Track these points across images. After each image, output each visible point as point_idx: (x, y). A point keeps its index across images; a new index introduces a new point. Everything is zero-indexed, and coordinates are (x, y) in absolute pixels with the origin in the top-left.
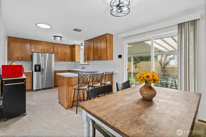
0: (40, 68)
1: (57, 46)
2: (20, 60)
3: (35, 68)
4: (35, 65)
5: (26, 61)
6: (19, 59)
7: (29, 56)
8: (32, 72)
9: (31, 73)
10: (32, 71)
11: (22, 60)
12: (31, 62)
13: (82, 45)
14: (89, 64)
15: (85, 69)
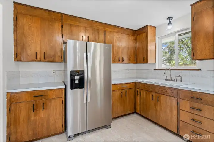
0: (82, 80)
1: (110, 30)
2: (40, 61)
3: (72, 80)
4: (72, 72)
5: (53, 61)
6: (38, 57)
7: (58, 50)
8: (66, 89)
9: (64, 91)
10: (64, 87)
11: (45, 59)
12: (63, 63)
13: (170, 22)
14: (201, 70)
15: (182, 82)
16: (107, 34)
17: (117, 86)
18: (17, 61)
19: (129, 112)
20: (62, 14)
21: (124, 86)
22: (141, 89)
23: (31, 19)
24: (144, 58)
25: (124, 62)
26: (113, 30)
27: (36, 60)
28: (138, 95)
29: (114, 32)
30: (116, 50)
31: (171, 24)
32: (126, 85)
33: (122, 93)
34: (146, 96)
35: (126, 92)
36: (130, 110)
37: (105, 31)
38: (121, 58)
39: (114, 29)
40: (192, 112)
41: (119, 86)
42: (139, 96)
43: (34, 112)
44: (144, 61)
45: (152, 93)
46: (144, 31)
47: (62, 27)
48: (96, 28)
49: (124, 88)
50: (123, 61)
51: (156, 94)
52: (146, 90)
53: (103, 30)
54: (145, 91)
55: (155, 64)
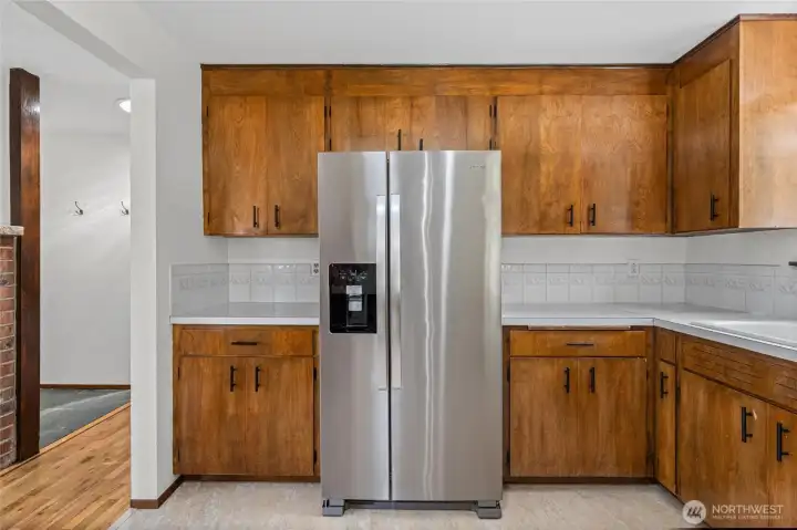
4: (331, 268)
5: (302, 232)
6: (262, 223)
11: (277, 224)
16: (504, 109)
17: (540, 336)
18: (211, 235)
19: (611, 472)
20: (329, 70)
21: (580, 339)
22: (680, 366)
23: (241, 106)
24: (714, 200)
25: (593, 228)
26: (534, 89)
27: (258, 231)
28: (663, 393)
29: (541, 93)
30: (549, 174)
32: (592, 339)
33: (567, 371)
34: (710, 407)
35: (592, 371)
36: (618, 464)
37: (495, 99)
38: (576, 209)
39: (540, 82)
41: (551, 336)
42: (669, 401)
43: (232, 390)
44: (714, 216)
46: (717, 54)
47: (328, 113)
48: (456, 93)
49: (582, 351)
50: (589, 222)
51: (771, 409)
52: (708, 373)
53: (488, 94)
54: (703, 381)
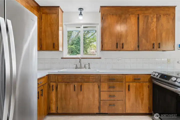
13: (81, 13)
14: (101, 58)
15: (90, 69)
22: (57, 82)
24: (54, 44)
31: (82, 15)
33: (38, 93)
34: (66, 88)
35: (42, 90)
40: (109, 91)
42: (54, 91)
44: (54, 48)
45: (74, 84)
51: (78, 83)
52: (65, 81)
54: (64, 83)
55: (62, 51)
